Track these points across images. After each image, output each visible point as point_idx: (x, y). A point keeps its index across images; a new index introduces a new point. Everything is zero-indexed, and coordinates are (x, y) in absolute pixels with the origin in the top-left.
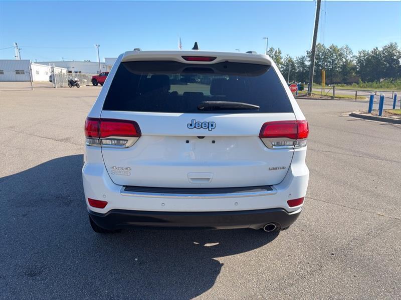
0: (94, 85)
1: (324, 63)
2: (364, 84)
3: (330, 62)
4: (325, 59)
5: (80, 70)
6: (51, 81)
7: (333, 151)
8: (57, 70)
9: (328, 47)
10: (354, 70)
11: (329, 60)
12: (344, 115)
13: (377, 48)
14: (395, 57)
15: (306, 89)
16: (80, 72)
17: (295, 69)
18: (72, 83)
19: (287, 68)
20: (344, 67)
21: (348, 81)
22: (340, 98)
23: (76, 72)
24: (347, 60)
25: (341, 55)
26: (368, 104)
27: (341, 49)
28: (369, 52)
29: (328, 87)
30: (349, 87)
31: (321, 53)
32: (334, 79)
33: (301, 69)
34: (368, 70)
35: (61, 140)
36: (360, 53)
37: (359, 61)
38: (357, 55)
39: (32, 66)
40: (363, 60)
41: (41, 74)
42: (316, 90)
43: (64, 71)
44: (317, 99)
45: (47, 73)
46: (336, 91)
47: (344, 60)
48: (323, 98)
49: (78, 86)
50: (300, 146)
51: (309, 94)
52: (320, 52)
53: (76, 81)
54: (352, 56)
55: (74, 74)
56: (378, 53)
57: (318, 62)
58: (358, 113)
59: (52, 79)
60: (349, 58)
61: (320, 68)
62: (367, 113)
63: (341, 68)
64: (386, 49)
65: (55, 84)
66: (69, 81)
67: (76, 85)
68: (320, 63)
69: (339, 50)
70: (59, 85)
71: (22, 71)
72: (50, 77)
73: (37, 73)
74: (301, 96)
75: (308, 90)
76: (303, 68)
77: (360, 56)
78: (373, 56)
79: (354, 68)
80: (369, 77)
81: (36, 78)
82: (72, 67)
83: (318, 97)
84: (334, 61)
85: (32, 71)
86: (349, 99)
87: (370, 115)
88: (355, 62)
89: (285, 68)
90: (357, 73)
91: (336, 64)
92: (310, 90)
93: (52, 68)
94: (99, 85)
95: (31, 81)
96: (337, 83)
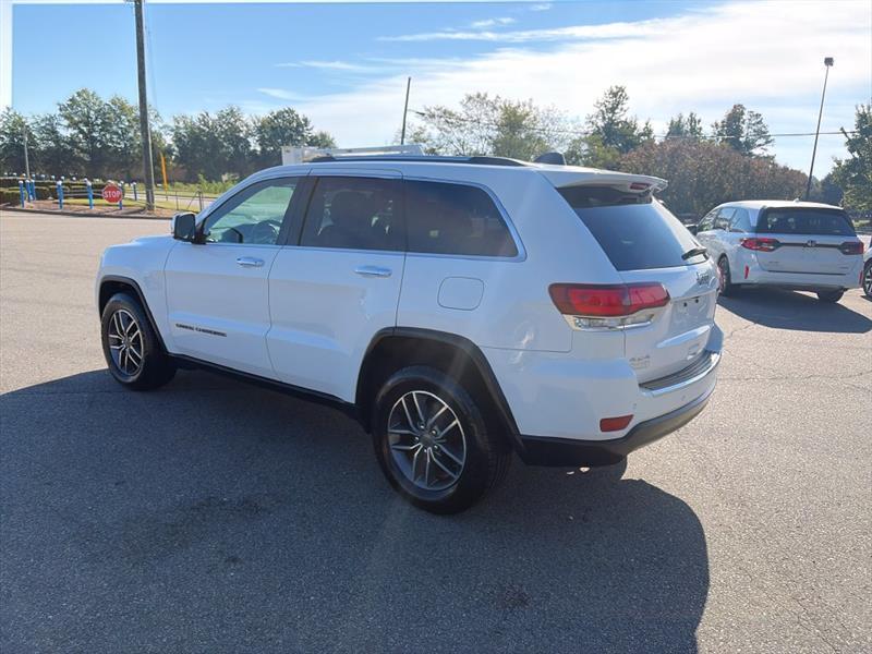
1: (105, 135)
3: (117, 133)
4: (105, 127)
9: (105, 98)
11: (115, 128)
13: (207, 115)
14: (241, 135)
28: (194, 121)
31: (93, 112)
32: (133, 171)
33: (51, 144)
34: (198, 155)
36: (176, 120)
38: (171, 123)
40: (184, 136)
42: (164, 199)
51: (150, 208)
52: (89, 109)
54: (161, 125)
56: (210, 123)
57: (90, 132)
64: (224, 117)
68: (95, 134)
69: (132, 109)
74: (132, 213)
75: (147, 200)
76: (56, 142)
77: (177, 127)
78: (203, 129)
84: (125, 132)
88: (169, 137)
91: (131, 138)
92: (151, 198)
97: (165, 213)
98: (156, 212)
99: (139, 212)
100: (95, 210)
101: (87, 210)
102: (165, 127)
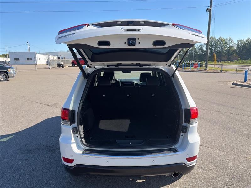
0: (73, 66)
1: (215, 48)
2: (242, 61)
3: (219, 47)
4: (216, 46)
5: (65, 57)
6: (47, 64)
7: (220, 111)
8: (51, 58)
9: (217, 38)
10: (235, 52)
11: (219, 46)
12: (229, 84)
13: (249, 38)
15: (204, 65)
16: (65, 58)
17: (197, 53)
18: (60, 66)
19: (191, 52)
20: (228, 50)
21: (231, 59)
22: (226, 71)
23: (62, 58)
24: (230, 46)
25: (226, 43)
26: (244, 75)
27: (226, 40)
28: (244, 41)
29: (218, 63)
30: (232, 63)
31: (213, 43)
32: (222, 58)
33: (201, 52)
34: (244, 52)
35: (51, 106)
36: (238, 42)
37: (238, 47)
38: (236, 43)
39: (36, 55)
40: (240, 46)
41: (41, 60)
42: (211, 66)
43: (55, 58)
44: (211, 72)
45: (45, 59)
46: (224, 66)
47: (228, 46)
48: (215, 71)
49: (63, 67)
50: (193, 123)
51: (206, 69)
52: (212, 41)
53: (62, 64)
54: (233, 44)
55: (61, 59)
56: (250, 41)
57: (212, 48)
58: (237, 83)
59: (48, 63)
60: (231, 45)
61: (213, 52)
62: (243, 82)
63: (226, 51)
65: (49, 66)
66: (58, 64)
67: (62, 67)
68: (213, 49)
69: (224, 40)
70: (52, 67)
71: (30, 58)
72: (47, 62)
73: (40, 59)
74: (201, 71)
75: (205, 67)
76: (202, 52)
78: (247, 43)
79: (235, 51)
80: (245, 56)
81: (39, 62)
82: (60, 55)
83: (212, 71)
84: (221, 47)
85: (37, 58)
86: (232, 72)
87: (245, 84)
88: (235, 47)
89: (190, 52)
90: (237, 54)
91: (223, 49)
92: (206, 66)
93: (49, 56)
94: (76, 66)
95: (35, 64)
96: (224, 61)
97: (210, 71)
98: (208, 71)
99: (202, 70)
100: (191, 70)
101: (189, 70)
102: (234, 44)
